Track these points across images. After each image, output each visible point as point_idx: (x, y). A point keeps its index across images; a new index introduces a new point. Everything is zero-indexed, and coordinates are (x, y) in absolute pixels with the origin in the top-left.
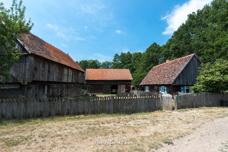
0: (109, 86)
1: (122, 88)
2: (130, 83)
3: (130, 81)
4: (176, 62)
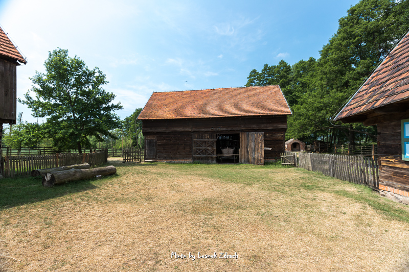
0: (211, 137)
1: (252, 144)
2: (281, 126)
3: (283, 118)
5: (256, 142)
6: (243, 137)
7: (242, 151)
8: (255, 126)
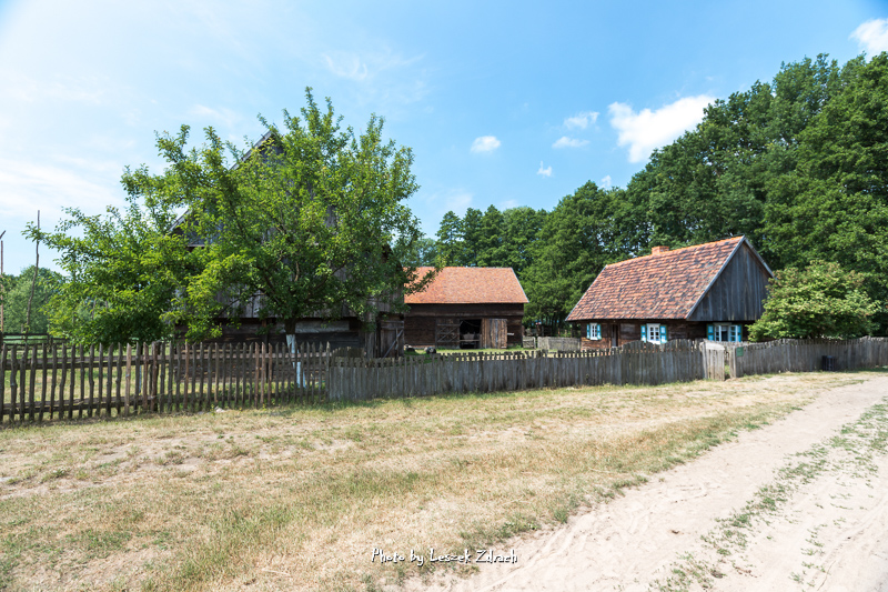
0: (455, 322)
1: (496, 331)
2: (519, 313)
4: (687, 256)
5: (499, 328)
6: (485, 323)
7: (484, 337)
8: (496, 312)
